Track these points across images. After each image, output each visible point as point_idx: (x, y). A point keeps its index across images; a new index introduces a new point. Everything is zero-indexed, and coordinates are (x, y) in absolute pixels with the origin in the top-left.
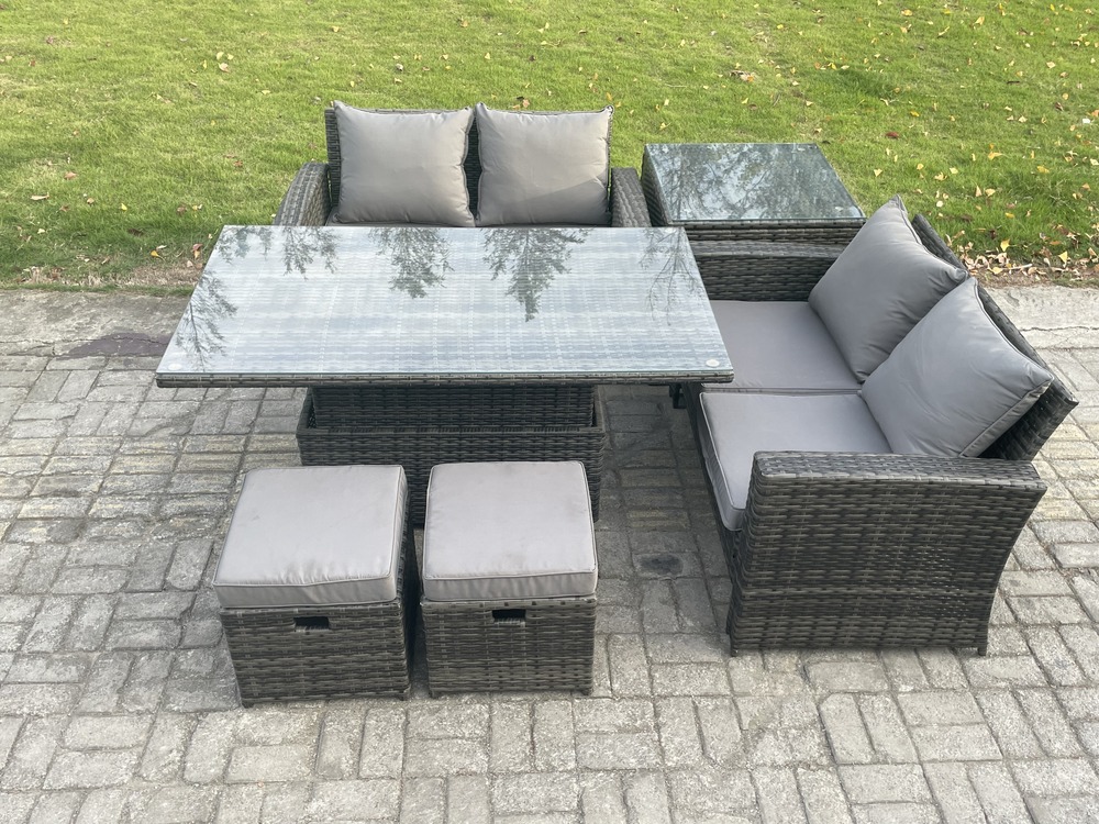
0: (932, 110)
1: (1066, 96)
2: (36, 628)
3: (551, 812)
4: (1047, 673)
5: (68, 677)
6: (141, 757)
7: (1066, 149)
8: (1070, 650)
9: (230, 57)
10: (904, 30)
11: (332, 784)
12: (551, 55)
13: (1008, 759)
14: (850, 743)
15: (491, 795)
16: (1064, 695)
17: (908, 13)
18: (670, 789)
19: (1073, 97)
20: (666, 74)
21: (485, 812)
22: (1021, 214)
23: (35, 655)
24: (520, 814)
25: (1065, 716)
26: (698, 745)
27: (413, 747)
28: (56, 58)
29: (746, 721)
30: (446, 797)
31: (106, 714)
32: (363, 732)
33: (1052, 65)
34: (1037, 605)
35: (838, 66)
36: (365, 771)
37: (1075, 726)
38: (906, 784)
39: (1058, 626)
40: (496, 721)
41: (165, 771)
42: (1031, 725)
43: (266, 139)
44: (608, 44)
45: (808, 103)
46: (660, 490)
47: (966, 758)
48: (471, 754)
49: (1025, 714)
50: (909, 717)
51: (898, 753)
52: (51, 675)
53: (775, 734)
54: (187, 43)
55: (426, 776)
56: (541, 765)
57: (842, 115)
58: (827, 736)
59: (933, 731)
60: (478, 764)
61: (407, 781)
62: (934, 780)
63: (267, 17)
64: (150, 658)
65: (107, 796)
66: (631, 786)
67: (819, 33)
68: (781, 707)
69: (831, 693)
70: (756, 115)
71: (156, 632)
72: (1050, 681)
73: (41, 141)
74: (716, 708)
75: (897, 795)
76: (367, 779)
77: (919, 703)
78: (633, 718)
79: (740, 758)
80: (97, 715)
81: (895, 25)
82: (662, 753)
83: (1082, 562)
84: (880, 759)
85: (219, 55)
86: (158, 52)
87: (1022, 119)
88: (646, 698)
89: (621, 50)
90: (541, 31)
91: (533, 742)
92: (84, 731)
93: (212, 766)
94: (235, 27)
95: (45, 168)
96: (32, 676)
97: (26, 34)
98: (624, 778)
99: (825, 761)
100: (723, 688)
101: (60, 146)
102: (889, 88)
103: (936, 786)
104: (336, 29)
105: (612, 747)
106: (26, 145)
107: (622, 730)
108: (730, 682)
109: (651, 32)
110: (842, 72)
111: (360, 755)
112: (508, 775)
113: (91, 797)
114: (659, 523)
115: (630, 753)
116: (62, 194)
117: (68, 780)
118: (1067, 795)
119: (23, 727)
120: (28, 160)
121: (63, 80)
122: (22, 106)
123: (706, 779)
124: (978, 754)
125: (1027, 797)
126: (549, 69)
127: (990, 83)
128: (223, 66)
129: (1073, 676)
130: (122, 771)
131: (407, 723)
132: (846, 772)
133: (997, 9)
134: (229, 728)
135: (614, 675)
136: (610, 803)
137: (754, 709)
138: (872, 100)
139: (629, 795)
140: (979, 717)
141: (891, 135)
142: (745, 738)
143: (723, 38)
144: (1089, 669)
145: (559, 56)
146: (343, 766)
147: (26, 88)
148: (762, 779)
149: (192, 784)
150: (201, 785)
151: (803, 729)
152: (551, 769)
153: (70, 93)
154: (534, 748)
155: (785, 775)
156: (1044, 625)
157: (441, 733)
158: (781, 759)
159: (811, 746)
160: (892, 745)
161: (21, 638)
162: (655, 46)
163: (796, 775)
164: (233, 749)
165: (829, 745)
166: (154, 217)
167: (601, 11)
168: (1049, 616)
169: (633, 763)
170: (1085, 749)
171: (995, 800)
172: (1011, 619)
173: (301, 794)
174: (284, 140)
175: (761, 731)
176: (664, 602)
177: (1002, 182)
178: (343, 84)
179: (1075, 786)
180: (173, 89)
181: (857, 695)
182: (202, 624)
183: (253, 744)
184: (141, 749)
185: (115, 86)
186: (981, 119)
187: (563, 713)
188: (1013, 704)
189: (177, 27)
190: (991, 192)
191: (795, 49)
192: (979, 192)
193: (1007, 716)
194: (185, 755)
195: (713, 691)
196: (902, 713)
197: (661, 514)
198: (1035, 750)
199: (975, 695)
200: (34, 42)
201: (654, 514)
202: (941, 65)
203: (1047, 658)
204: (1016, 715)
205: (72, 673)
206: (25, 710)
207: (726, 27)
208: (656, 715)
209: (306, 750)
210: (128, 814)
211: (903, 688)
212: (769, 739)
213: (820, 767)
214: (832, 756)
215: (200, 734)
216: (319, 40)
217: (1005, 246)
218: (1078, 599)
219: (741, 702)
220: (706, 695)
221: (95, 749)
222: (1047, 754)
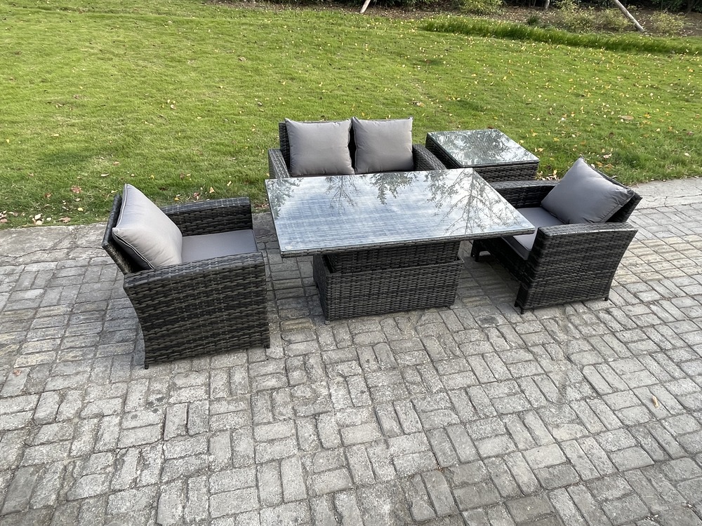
0: (502, 116)
1: (551, 109)
2: (212, 387)
3: (496, 435)
4: (658, 345)
5: (241, 408)
6: (298, 439)
7: (561, 131)
8: (662, 335)
9: (174, 102)
10: (476, 83)
11: (395, 438)
12: (328, 96)
13: (662, 383)
14: (601, 386)
15: (467, 432)
16: (669, 353)
17: (475, 75)
18: (540, 417)
19: (554, 109)
20: (384, 104)
21: (469, 440)
22: (557, 158)
23: (218, 400)
24: (484, 438)
25: (673, 362)
26: (543, 397)
27: (423, 416)
28: (83, 106)
29: (557, 383)
30: (449, 437)
31: (269, 423)
32: (396, 413)
33: (540, 96)
34: (642, 318)
35: (456, 99)
36: (407, 431)
37: (678, 365)
38: (630, 399)
39: (653, 326)
40: (453, 399)
41: (312, 445)
42: (663, 367)
43: (209, 141)
44: (353, 91)
45: (451, 115)
46: (471, 288)
47: (646, 384)
48: (449, 415)
49: (659, 363)
50: (618, 371)
51: (621, 387)
52: (232, 408)
53: (570, 387)
54: (148, 96)
55: (434, 429)
56: (483, 417)
57: (466, 119)
58: (591, 384)
59: (629, 376)
60: (454, 419)
61: (428, 432)
62: (639, 396)
63: (185, 82)
64: (278, 393)
65: (291, 461)
66: (525, 419)
67: (441, 84)
68: (567, 375)
69: (583, 366)
70: (430, 121)
71: (274, 380)
72: (661, 349)
73: (92, 147)
74: (542, 379)
75: (628, 404)
76: (409, 434)
77: (618, 365)
78: (510, 388)
79: (561, 399)
80: (265, 424)
81: (472, 81)
82: (530, 402)
83: (650, 299)
84: (616, 391)
85: (169, 101)
86: (137, 101)
87: (538, 119)
88: (511, 379)
89: (359, 94)
90: (320, 85)
91: (474, 406)
92: (262, 432)
93: (335, 439)
94: (171, 87)
95: (101, 160)
96: (222, 410)
97: (63, 94)
98: (520, 415)
99: (595, 395)
100: (540, 371)
101: (105, 149)
102: (482, 108)
103: (641, 399)
104: (222, 87)
105: (508, 403)
106: (87, 149)
107: (509, 395)
108: (542, 367)
109: (369, 85)
110: (458, 101)
111: (400, 424)
112: (470, 422)
113: (283, 463)
114: (478, 303)
115: (517, 404)
116: (117, 173)
117: (267, 457)
118: (689, 393)
119: (231, 435)
120: (91, 157)
121: (92, 117)
122: (76, 130)
123: (553, 410)
124: (650, 382)
125: (676, 396)
126: (331, 103)
127: (520, 104)
128: (172, 106)
129: (669, 346)
130: (292, 449)
131: (414, 406)
132: (605, 397)
133: (509, 73)
134: (333, 420)
135: (493, 371)
136: (519, 427)
137: (558, 377)
138: (477, 113)
139: (526, 421)
140: (643, 368)
141: (489, 128)
142: (559, 391)
143: (401, 87)
144: (673, 342)
145: (333, 97)
146: (395, 430)
147: (73, 121)
148: (575, 406)
149: (328, 449)
150: (333, 449)
151: (580, 383)
152: (487, 417)
153: (99, 122)
154: (475, 409)
155: (583, 403)
156: (648, 326)
157: (432, 408)
158: (578, 397)
159: (587, 390)
160: (617, 383)
161: (208, 392)
162: (374, 91)
163: (587, 403)
164: (340, 430)
165: (593, 388)
166: (170, 181)
167: (344, 76)
168: (648, 322)
169: (520, 408)
170: (686, 374)
171: (665, 400)
172: (636, 326)
173: (382, 446)
174: (218, 141)
175: (564, 387)
176: (499, 337)
177: (543, 145)
178: (236, 112)
179: (690, 389)
180: (152, 118)
181: (594, 365)
182: (295, 373)
183: (347, 426)
184: (295, 437)
185: (122, 118)
186: (523, 120)
187: (480, 391)
188: (653, 360)
189: (141, 88)
190: (541, 150)
191: (434, 92)
192: (536, 150)
193: (654, 366)
194: (318, 436)
195: (537, 373)
196: (614, 370)
197: (477, 298)
198: (670, 378)
199: (637, 359)
200: (67, 98)
201: (474, 299)
202: (497, 97)
203: (656, 340)
204: (656, 364)
205: (243, 405)
206: (227, 426)
207: (402, 83)
208: (519, 386)
209: (375, 425)
210: (305, 468)
211: (610, 360)
212: (569, 389)
213: (595, 398)
214: (597, 392)
215: (320, 425)
216: (215, 92)
217: (555, 172)
218: (655, 314)
219: (550, 375)
220: (535, 375)
221: (273, 440)
222: (674, 378)
